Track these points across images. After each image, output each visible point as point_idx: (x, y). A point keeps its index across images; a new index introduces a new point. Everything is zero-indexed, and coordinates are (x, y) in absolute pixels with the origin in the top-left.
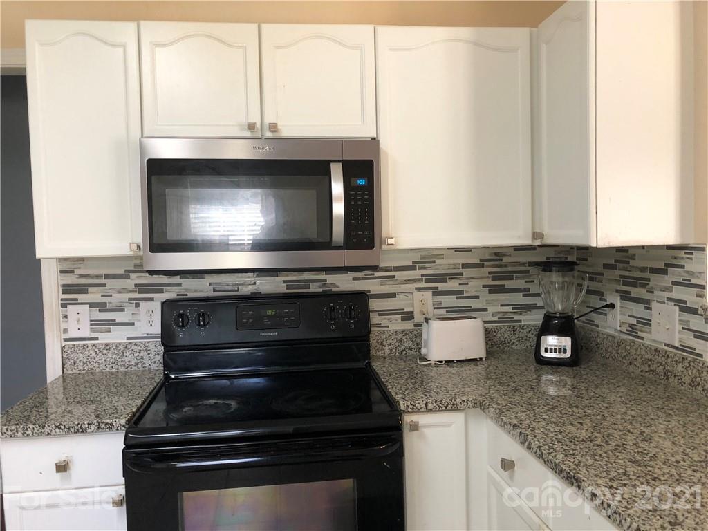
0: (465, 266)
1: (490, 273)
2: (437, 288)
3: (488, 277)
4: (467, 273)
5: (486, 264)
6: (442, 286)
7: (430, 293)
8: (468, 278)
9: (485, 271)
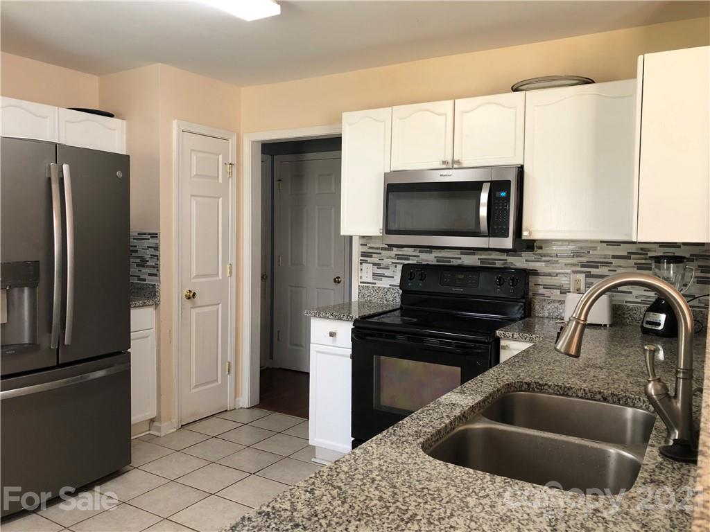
0: (614, 257)
1: (635, 264)
2: (590, 272)
3: (633, 267)
4: (616, 262)
5: (632, 256)
6: (594, 271)
7: (584, 275)
8: (616, 267)
9: (632, 262)
